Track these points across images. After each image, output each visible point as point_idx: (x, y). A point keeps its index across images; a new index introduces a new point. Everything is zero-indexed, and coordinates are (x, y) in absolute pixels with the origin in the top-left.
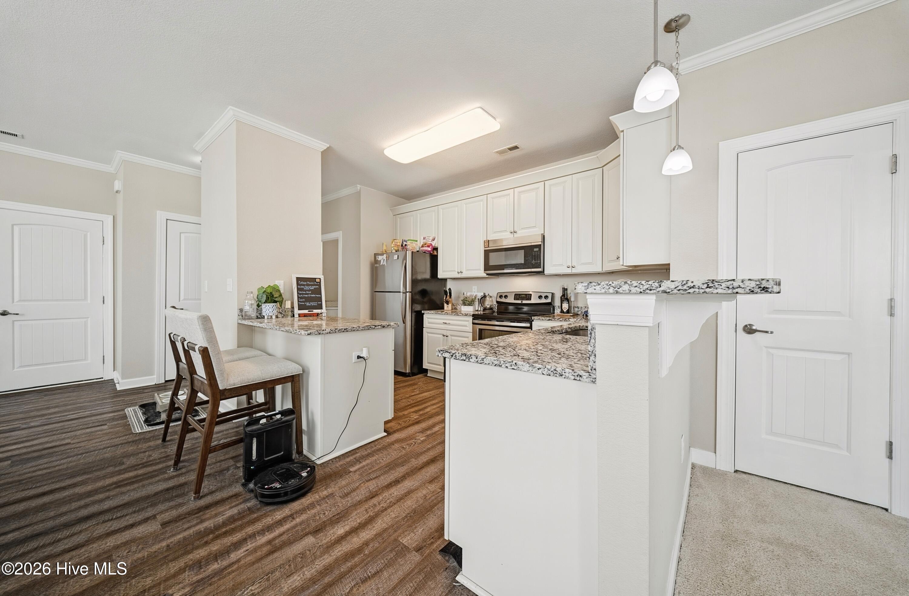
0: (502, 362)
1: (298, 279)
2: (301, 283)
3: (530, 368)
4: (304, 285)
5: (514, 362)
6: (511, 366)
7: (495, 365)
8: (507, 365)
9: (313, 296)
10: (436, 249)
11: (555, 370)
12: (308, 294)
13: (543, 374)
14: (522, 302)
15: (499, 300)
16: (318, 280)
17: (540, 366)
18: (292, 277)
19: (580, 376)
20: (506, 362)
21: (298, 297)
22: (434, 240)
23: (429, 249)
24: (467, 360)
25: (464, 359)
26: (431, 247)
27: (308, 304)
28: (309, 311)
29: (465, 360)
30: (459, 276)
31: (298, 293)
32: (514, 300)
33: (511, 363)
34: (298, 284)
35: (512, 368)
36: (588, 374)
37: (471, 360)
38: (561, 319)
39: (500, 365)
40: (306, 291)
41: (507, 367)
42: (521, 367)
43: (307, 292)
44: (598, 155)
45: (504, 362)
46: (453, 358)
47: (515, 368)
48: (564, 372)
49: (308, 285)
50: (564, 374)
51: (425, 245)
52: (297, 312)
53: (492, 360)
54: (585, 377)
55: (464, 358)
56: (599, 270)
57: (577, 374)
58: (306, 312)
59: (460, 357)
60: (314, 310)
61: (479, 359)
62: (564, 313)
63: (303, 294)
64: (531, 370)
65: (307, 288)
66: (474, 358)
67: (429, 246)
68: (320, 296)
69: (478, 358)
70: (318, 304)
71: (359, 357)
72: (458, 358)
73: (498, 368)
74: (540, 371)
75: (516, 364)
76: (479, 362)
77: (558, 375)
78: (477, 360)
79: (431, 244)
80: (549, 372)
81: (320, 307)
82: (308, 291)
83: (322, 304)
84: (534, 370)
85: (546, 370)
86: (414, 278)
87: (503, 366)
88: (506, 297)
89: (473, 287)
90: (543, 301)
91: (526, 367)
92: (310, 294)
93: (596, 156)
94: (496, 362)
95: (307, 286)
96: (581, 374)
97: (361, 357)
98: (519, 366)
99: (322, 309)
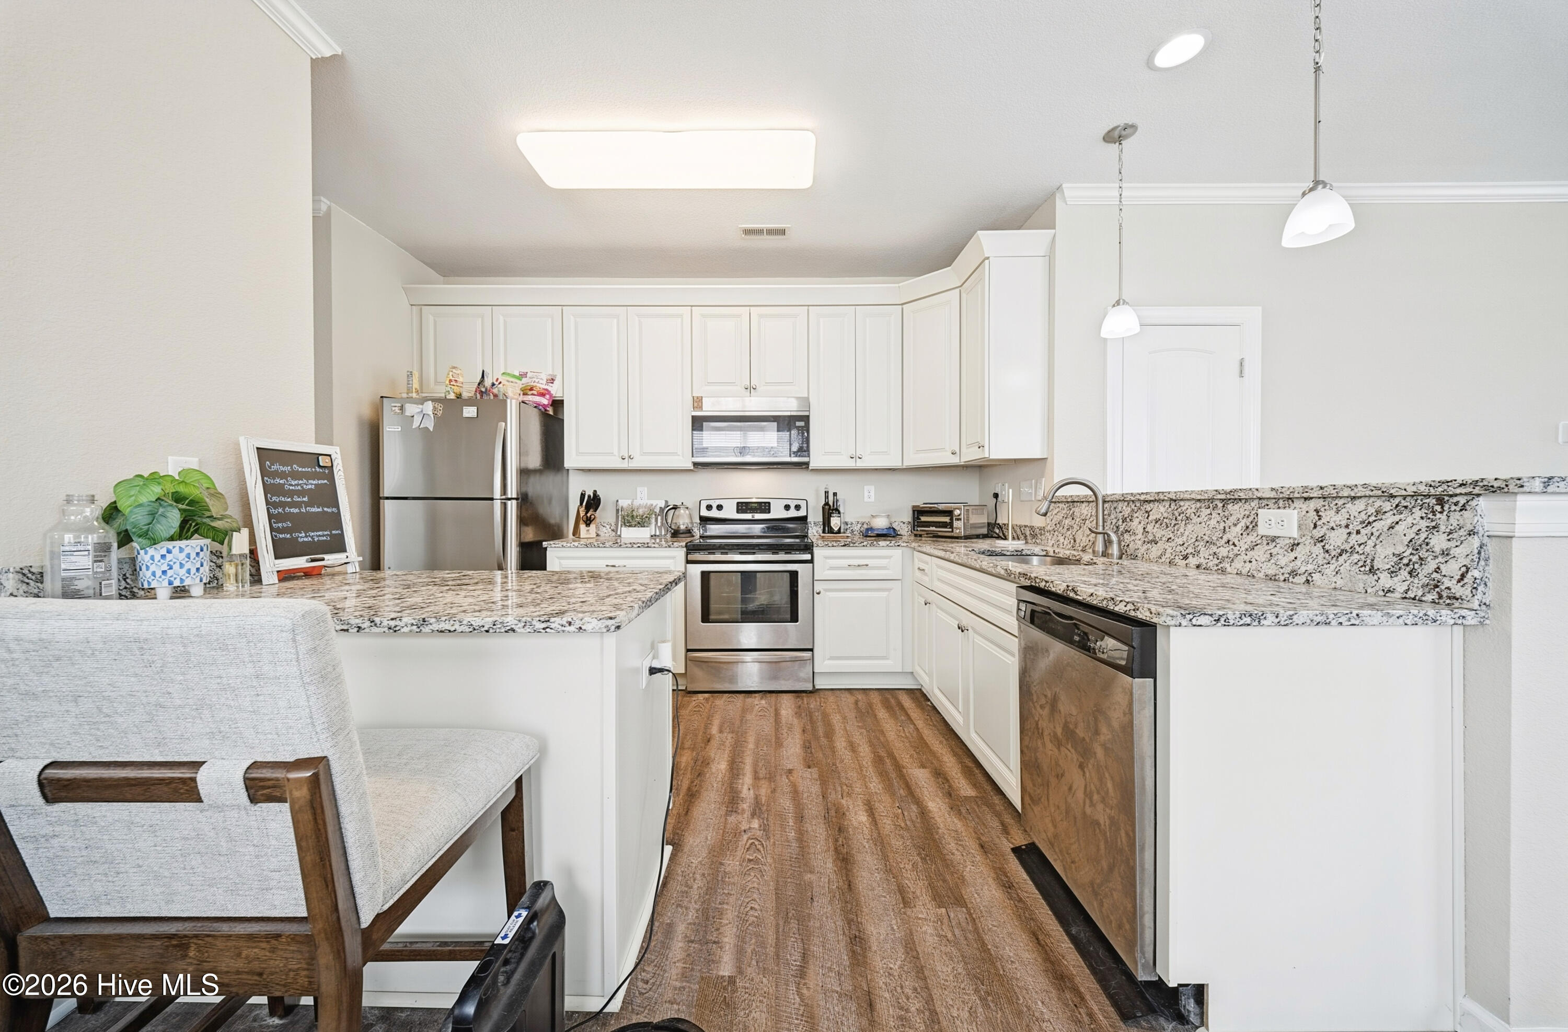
0: (1332, 616)
1: (262, 452)
2: (274, 468)
3: (1384, 618)
4: (283, 475)
5: (1355, 612)
6: (1349, 620)
7: (1318, 624)
8: (1340, 620)
9: (315, 510)
10: (558, 404)
11: (1425, 615)
12: (293, 504)
13: (1406, 624)
14: (753, 517)
15: (705, 513)
16: (323, 461)
17: (1401, 612)
18: (237, 444)
19: (1464, 617)
20: (1339, 615)
21: (270, 516)
22: (552, 381)
23: (545, 401)
24: (1256, 623)
25: (1249, 622)
26: (548, 396)
27: (302, 537)
28: (313, 560)
29: (1249, 625)
30: (624, 465)
31: (267, 503)
32: (738, 512)
33: (1349, 615)
34: (264, 472)
35: (1350, 623)
36: (1474, 612)
37: (1263, 622)
38: (865, 543)
39: (1328, 621)
40: (291, 493)
41: (1341, 623)
42: (1367, 620)
43: (296, 499)
44: (900, 284)
45: (1335, 615)
46: (1219, 624)
47: (1357, 622)
48: (1439, 615)
49: (295, 475)
50: (1439, 618)
51: (531, 389)
52: (270, 565)
53: (1311, 616)
54: (1469, 618)
55: (1248, 620)
56: (897, 464)
57: (1458, 615)
58: (300, 562)
59: (1238, 619)
60: (326, 557)
61: (1283, 618)
62: (833, 533)
63: (283, 505)
64: (1385, 621)
65: (293, 484)
66: (1271, 618)
67: (543, 395)
68: (334, 510)
69: (1280, 615)
70: (331, 535)
71: (653, 671)
72: (1232, 622)
73: (1323, 629)
74: (1401, 620)
75: (1357, 615)
76: (1282, 623)
77: (1429, 622)
78: (1278, 620)
79: (547, 390)
80: (1416, 619)
81: (342, 549)
82: (299, 493)
83: (342, 535)
84: (1391, 620)
85: (1411, 617)
86: (523, 465)
87: (1334, 623)
88: (720, 507)
89: (639, 489)
90: (793, 513)
91: (1377, 616)
92: (307, 504)
93: (897, 285)
94: (1319, 619)
95: (294, 478)
96: (1464, 615)
97: (661, 670)
98: (1364, 618)
99: (344, 550)
